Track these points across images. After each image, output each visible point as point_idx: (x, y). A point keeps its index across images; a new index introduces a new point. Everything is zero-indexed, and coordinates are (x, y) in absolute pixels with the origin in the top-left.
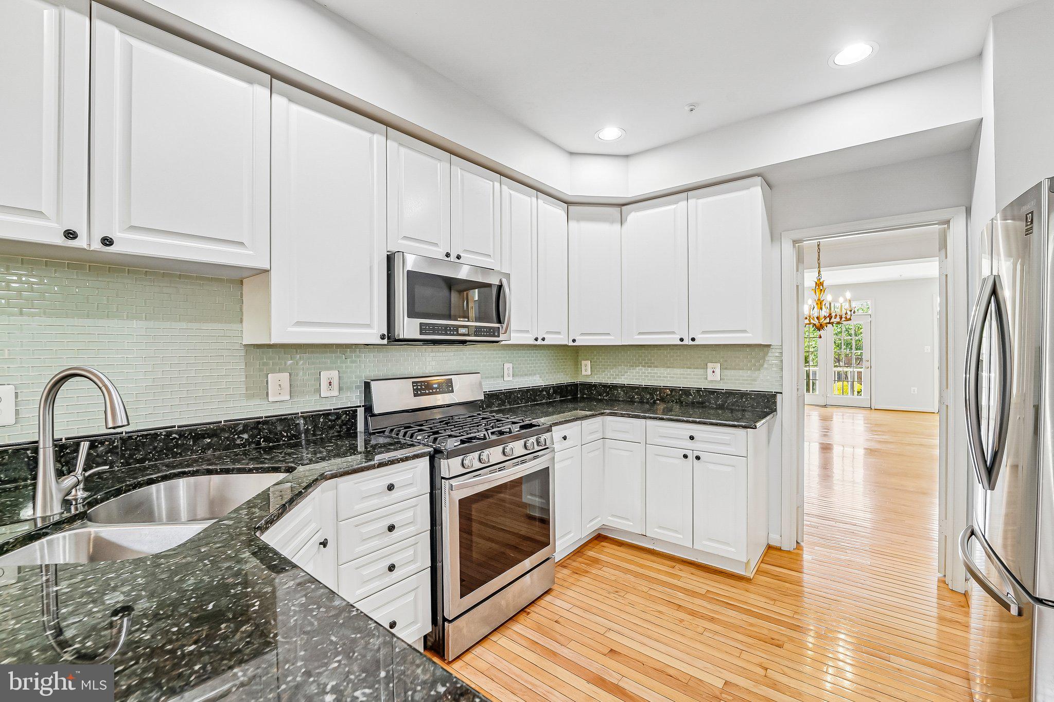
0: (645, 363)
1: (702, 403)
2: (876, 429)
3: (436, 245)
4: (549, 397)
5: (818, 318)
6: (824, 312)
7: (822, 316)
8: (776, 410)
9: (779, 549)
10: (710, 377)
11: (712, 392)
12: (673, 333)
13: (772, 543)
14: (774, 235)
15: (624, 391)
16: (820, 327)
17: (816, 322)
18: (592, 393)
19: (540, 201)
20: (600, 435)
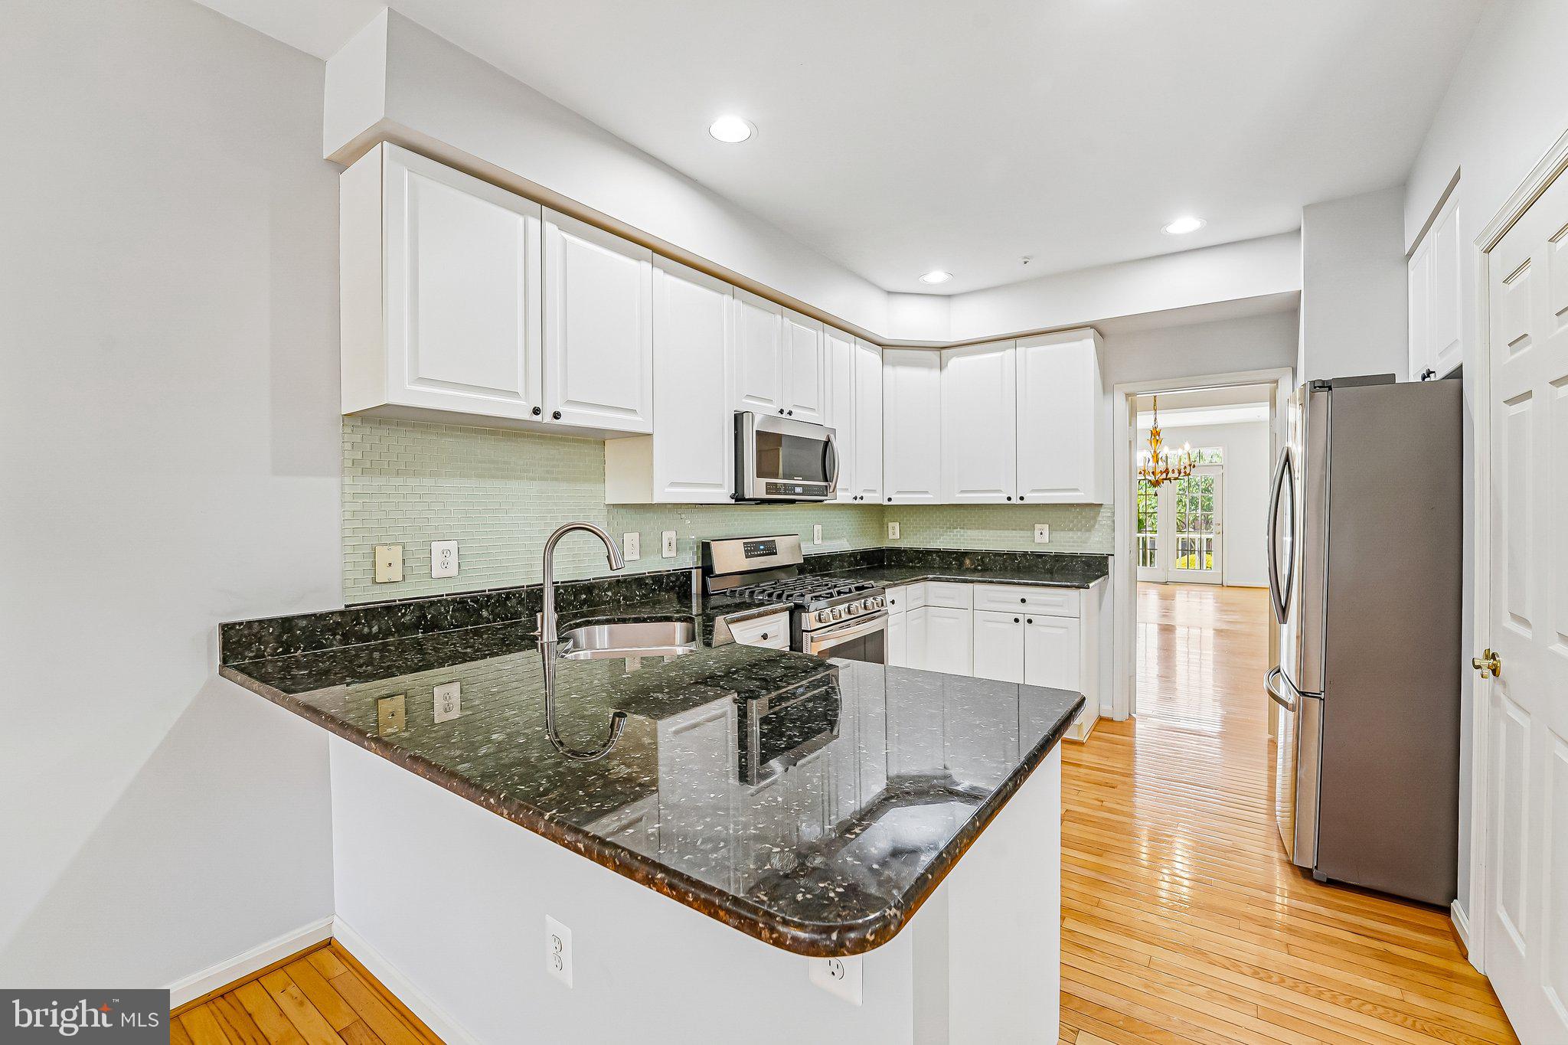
0: (964, 525)
1: (1030, 567)
2: (1226, 608)
3: (770, 401)
4: (857, 563)
5: (1153, 473)
6: (1162, 466)
7: (1158, 471)
8: (1107, 573)
9: (1112, 720)
10: (1038, 538)
11: (1040, 556)
12: (999, 491)
13: (1103, 715)
14: (1106, 387)
15: (939, 556)
16: (1156, 484)
17: (1151, 478)
18: (902, 560)
19: (858, 347)
20: (921, 603)
